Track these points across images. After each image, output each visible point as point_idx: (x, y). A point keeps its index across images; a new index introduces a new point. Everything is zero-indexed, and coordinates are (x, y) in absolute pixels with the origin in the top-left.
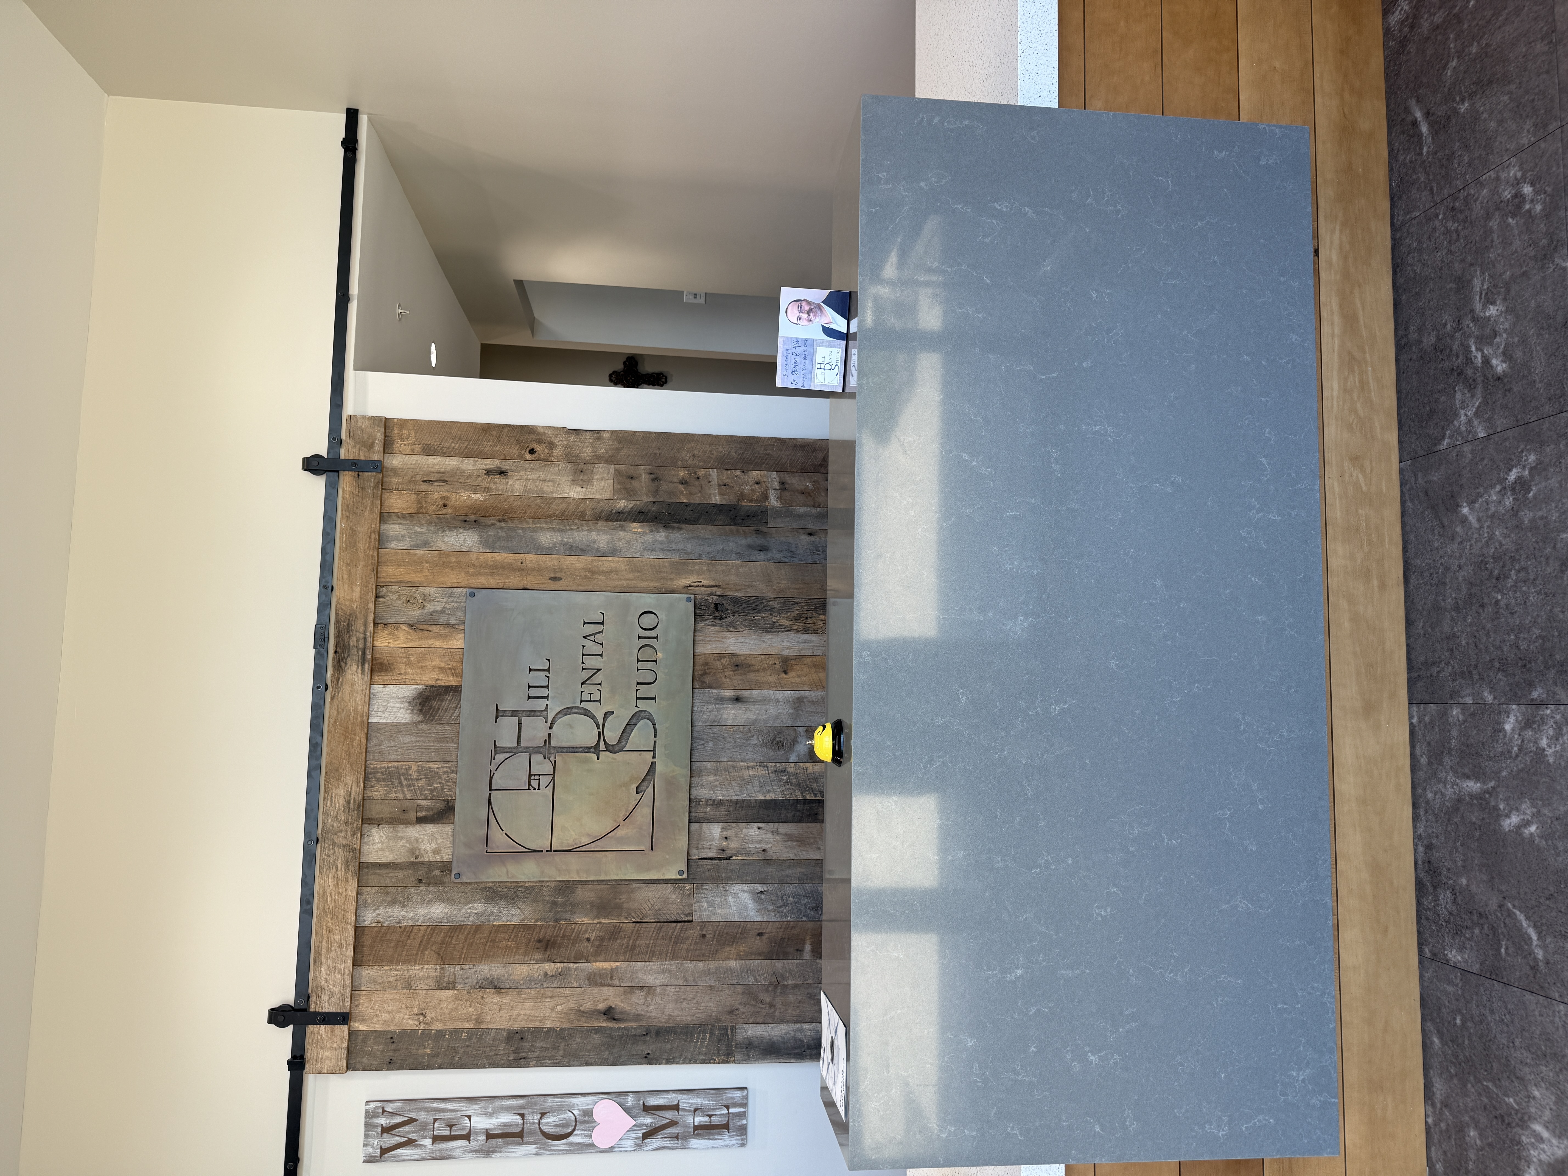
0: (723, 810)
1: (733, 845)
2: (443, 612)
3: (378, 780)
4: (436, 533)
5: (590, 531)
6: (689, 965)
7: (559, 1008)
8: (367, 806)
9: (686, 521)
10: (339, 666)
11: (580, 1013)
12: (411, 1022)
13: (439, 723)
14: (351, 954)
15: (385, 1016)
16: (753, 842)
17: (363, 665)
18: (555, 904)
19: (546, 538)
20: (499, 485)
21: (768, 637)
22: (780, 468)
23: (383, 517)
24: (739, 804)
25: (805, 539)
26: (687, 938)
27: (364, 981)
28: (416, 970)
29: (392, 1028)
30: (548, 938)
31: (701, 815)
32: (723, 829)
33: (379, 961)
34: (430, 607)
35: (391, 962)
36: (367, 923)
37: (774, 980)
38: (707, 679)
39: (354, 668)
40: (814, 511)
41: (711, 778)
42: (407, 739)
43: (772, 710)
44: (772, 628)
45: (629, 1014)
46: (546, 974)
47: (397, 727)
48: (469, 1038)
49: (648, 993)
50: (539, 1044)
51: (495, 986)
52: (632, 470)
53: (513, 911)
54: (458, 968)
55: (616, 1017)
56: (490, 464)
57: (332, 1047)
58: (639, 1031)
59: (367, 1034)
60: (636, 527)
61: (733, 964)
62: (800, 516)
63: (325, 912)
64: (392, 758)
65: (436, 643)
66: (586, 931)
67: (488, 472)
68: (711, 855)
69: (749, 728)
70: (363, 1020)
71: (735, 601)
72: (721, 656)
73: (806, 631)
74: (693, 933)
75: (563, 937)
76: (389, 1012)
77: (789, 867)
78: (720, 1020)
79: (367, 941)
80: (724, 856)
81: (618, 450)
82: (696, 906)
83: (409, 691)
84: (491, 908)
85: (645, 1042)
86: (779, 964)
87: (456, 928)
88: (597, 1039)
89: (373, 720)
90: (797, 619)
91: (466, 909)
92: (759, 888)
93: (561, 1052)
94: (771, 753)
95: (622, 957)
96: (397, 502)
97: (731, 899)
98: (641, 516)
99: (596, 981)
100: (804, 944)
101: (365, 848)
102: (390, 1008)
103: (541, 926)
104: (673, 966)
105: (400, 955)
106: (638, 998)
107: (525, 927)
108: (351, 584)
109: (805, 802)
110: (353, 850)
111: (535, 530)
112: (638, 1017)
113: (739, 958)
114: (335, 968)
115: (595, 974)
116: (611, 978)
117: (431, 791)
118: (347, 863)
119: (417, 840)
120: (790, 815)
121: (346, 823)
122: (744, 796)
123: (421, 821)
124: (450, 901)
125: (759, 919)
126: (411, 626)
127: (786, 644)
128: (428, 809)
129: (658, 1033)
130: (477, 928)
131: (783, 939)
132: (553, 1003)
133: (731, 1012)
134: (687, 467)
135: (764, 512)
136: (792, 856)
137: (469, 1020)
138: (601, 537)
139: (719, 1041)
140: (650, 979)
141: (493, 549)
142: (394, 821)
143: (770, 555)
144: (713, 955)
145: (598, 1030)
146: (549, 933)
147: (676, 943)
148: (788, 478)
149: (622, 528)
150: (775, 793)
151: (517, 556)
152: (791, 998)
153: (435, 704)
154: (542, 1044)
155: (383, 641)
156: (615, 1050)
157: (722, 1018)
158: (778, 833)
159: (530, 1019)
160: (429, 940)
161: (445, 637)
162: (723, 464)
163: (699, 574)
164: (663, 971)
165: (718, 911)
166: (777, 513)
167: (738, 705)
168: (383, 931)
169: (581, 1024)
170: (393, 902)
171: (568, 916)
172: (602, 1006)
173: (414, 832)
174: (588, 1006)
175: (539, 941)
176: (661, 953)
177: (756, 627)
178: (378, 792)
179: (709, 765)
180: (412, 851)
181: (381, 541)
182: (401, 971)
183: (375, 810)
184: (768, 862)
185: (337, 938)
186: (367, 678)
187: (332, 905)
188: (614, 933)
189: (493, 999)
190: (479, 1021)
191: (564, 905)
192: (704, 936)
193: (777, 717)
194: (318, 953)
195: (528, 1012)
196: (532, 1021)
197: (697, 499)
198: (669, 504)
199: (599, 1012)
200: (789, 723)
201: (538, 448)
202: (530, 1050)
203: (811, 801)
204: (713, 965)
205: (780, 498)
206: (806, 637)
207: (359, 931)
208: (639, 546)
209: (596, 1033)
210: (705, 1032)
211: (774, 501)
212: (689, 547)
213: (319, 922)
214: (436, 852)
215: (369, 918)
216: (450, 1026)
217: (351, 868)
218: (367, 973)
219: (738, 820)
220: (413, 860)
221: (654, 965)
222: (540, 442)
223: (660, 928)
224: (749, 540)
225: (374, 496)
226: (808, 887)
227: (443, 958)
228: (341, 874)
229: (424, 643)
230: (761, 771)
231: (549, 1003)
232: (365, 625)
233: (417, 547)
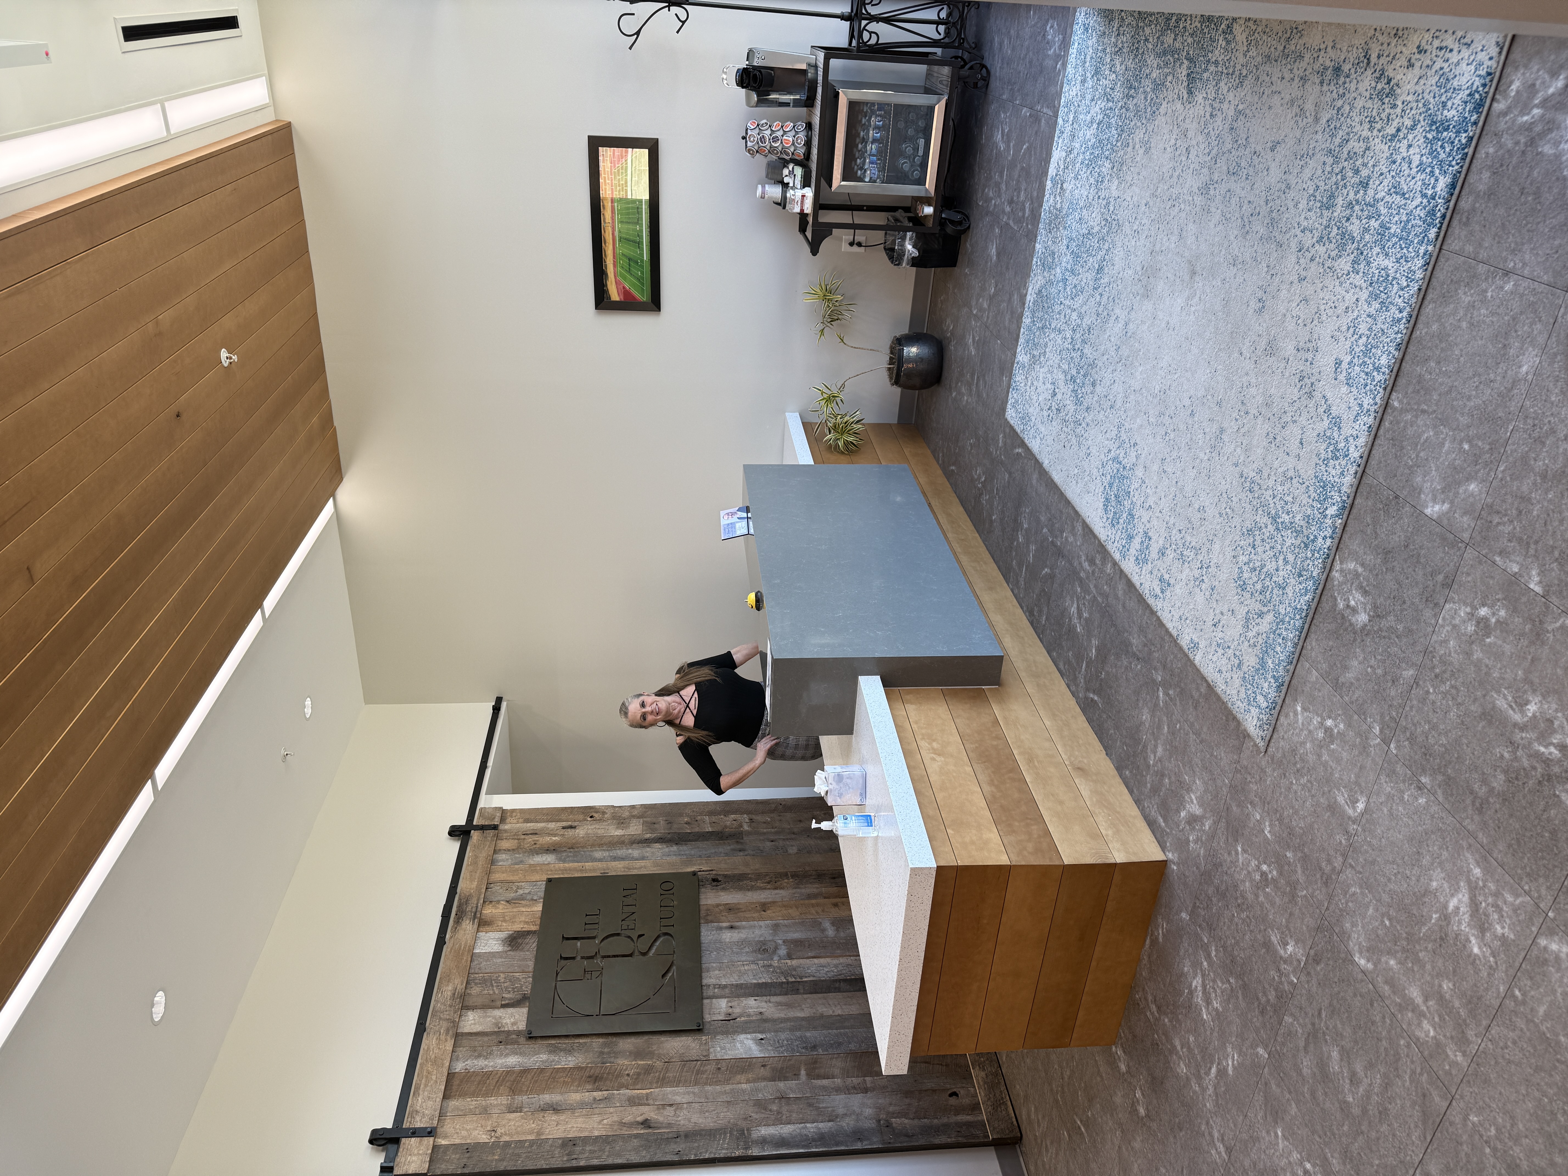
0: (727, 991)
1: (737, 1011)
2: (529, 893)
3: (476, 984)
4: (528, 856)
5: (627, 849)
6: (708, 1088)
7: (605, 1122)
8: (466, 999)
9: (690, 841)
10: (458, 922)
11: (622, 1124)
12: (484, 1136)
13: (522, 950)
14: (443, 1088)
15: (464, 1133)
16: (751, 1008)
17: (474, 920)
18: (602, 1053)
19: (598, 854)
20: (571, 832)
21: (750, 894)
22: (748, 812)
23: (495, 852)
24: (739, 986)
25: (769, 844)
26: (706, 1071)
27: (450, 1109)
28: (492, 1100)
29: (469, 1141)
30: (596, 1074)
31: (711, 994)
32: (728, 1002)
33: (463, 1095)
34: (520, 892)
35: (474, 1095)
36: (457, 1070)
37: (778, 1095)
38: (709, 918)
39: (468, 922)
40: (773, 830)
41: (717, 972)
42: (499, 960)
43: (757, 932)
44: (752, 888)
45: (662, 1123)
46: (595, 1099)
47: (493, 955)
48: (531, 1146)
49: (677, 1109)
50: (588, 1148)
51: (555, 1109)
52: (654, 820)
53: (570, 1059)
54: (525, 1097)
55: (652, 1125)
56: (565, 824)
57: (419, 1154)
58: (670, 1135)
59: (447, 1147)
60: (658, 845)
61: (744, 1086)
62: (764, 834)
63: (427, 1060)
64: (488, 971)
65: (524, 910)
66: (626, 1069)
67: (564, 828)
68: (721, 1018)
69: (742, 943)
70: (445, 1137)
71: (725, 876)
72: (718, 905)
73: (776, 888)
74: (711, 1067)
75: (608, 1074)
76: (467, 1130)
77: (781, 1022)
78: (737, 1125)
79: (456, 1082)
80: (730, 1019)
81: (645, 812)
82: (712, 1050)
83: (503, 935)
84: (552, 1057)
85: (676, 1143)
86: (781, 1085)
87: (525, 1071)
88: (636, 1142)
89: (476, 951)
90: (769, 883)
91: (535, 1058)
92: (760, 1036)
93: (607, 1153)
94: (760, 956)
95: (655, 1085)
96: (505, 844)
97: (738, 1045)
98: (660, 840)
99: (633, 1102)
100: (800, 1070)
101: (461, 1024)
102: (468, 1127)
103: (591, 1068)
104: (696, 1089)
105: (481, 1090)
106: (669, 1111)
107: (579, 1068)
108: (472, 881)
109: (788, 983)
110: (454, 1022)
111: (592, 851)
112: (669, 1125)
113: (748, 1081)
114: (429, 1098)
115: (634, 1097)
116: (647, 1100)
117: (513, 989)
118: (448, 1030)
119: (500, 1017)
120: (778, 992)
121: (450, 1006)
122: (742, 982)
123: (504, 1006)
124: (521, 1054)
125: (762, 1055)
126: (508, 902)
127: (762, 896)
128: (510, 999)
129: (686, 1136)
130: (542, 1070)
131: (782, 1068)
132: (600, 1118)
133: (746, 1119)
134: (688, 816)
135: (741, 833)
136: (783, 1015)
137: (531, 1133)
138: (635, 852)
139: (738, 1139)
140: (678, 1099)
141: (564, 861)
142: (484, 1007)
143: (746, 853)
144: (727, 1081)
145: (637, 1136)
146: (598, 1071)
147: (697, 1074)
148: (754, 817)
149: (648, 846)
150: (765, 978)
151: (580, 864)
152: (795, 1107)
153: (520, 941)
154: (591, 1148)
155: (488, 911)
156: (651, 1150)
157: (739, 1123)
158: (770, 1002)
159: (581, 1130)
160: (504, 1080)
161: (529, 906)
162: (711, 813)
163: (699, 865)
164: (688, 1093)
165: (729, 1052)
166: (749, 833)
167: (733, 930)
168: (468, 1076)
169: (623, 1132)
170: (479, 1056)
171: (612, 1060)
172: (640, 1119)
173: (498, 1013)
174: (628, 1119)
175: (590, 1077)
176: (686, 1081)
177: (741, 889)
178: (475, 990)
179: (714, 965)
180: (496, 1024)
181: (493, 862)
182: (481, 1101)
183: (470, 1002)
184: (766, 1021)
185: (434, 1077)
186: (476, 926)
187: (433, 1057)
188: (648, 1070)
189: (552, 1118)
190: (539, 1133)
191: (609, 1053)
192: (719, 1069)
193: (761, 936)
194: (417, 1088)
195: (579, 1125)
196: (582, 1131)
197: (697, 830)
198: (679, 834)
199: (638, 1123)
200: (771, 938)
201: (596, 815)
202: (580, 1153)
203: (792, 982)
204: (728, 1088)
205: (750, 826)
206: (776, 891)
207: (450, 1076)
208: (660, 854)
209: (635, 1138)
210: (725, 1133)
211: (746, 827)
212: (693, 852)
213: (421, 1068)
214: (513, 1024)
215: (459, 1067)
216: (516, 1138)
217: (451, 1032)
218: (453, 1103)
219: (738, 996)
220: (496, 1030)
221: (681, 1089)
222: (596, 812)
223: (684, 1065)
224: (732, 847)
225: (493, 841)
226: (798, 1034)
227: (514, 1091)
228: (443, 1037)
229: (515, 910)
230: (753, 966)
231: (597, 1118)
232: (478, 900)
233: (516, 864)
